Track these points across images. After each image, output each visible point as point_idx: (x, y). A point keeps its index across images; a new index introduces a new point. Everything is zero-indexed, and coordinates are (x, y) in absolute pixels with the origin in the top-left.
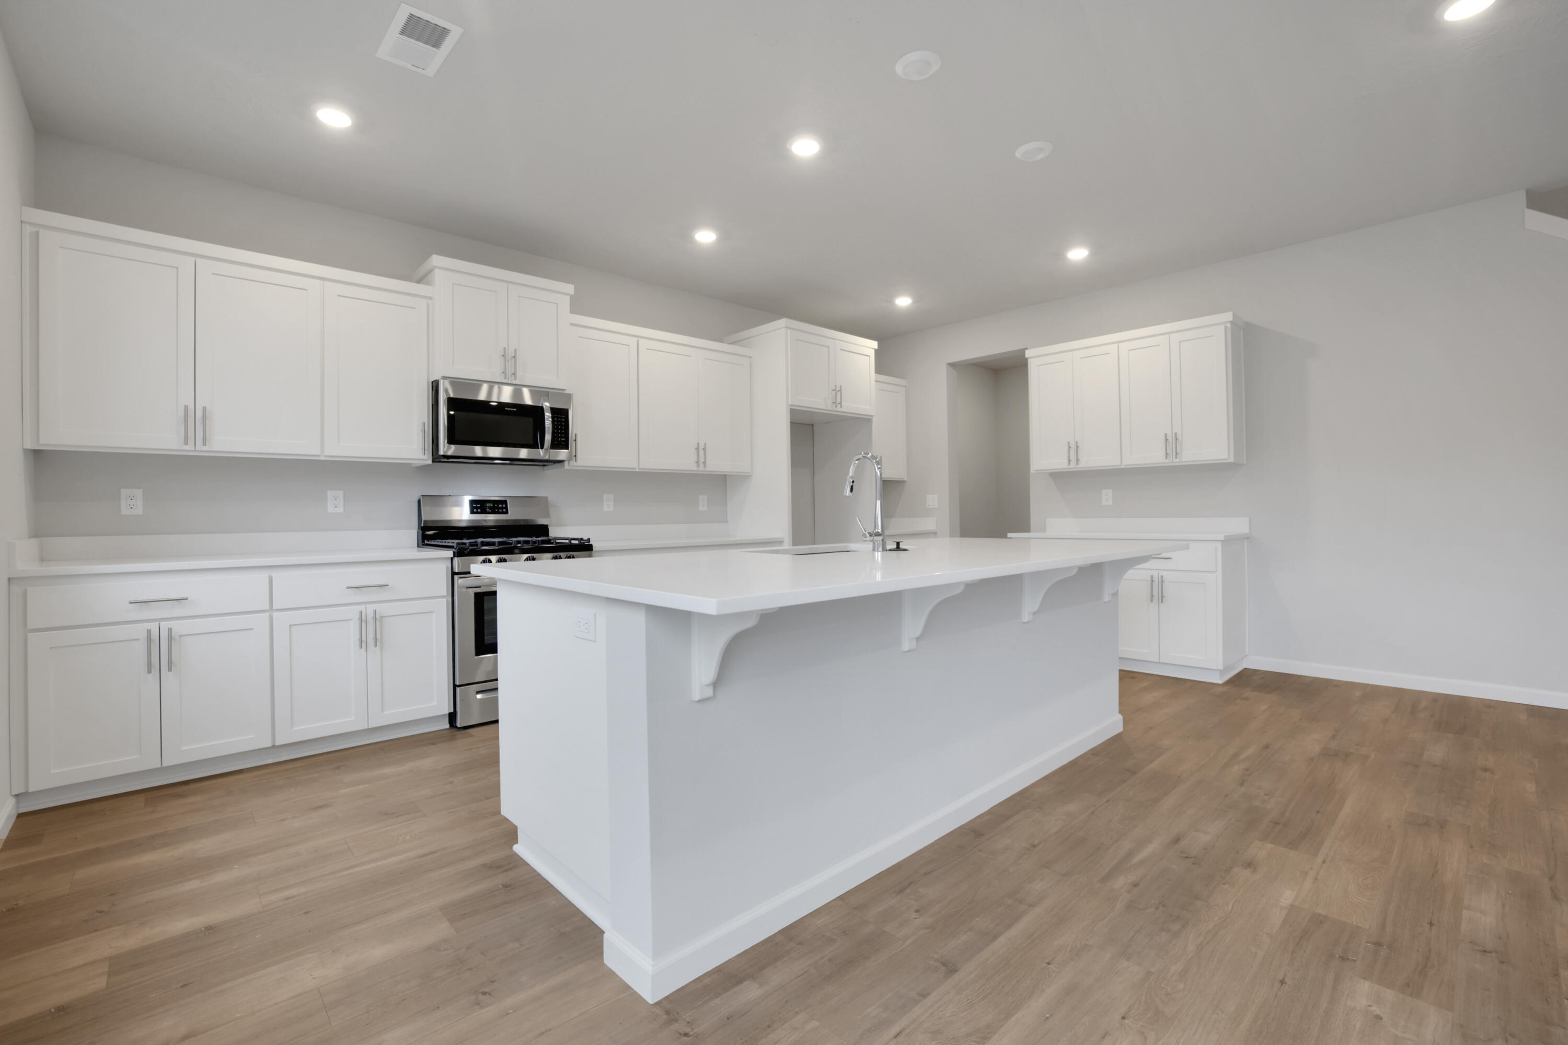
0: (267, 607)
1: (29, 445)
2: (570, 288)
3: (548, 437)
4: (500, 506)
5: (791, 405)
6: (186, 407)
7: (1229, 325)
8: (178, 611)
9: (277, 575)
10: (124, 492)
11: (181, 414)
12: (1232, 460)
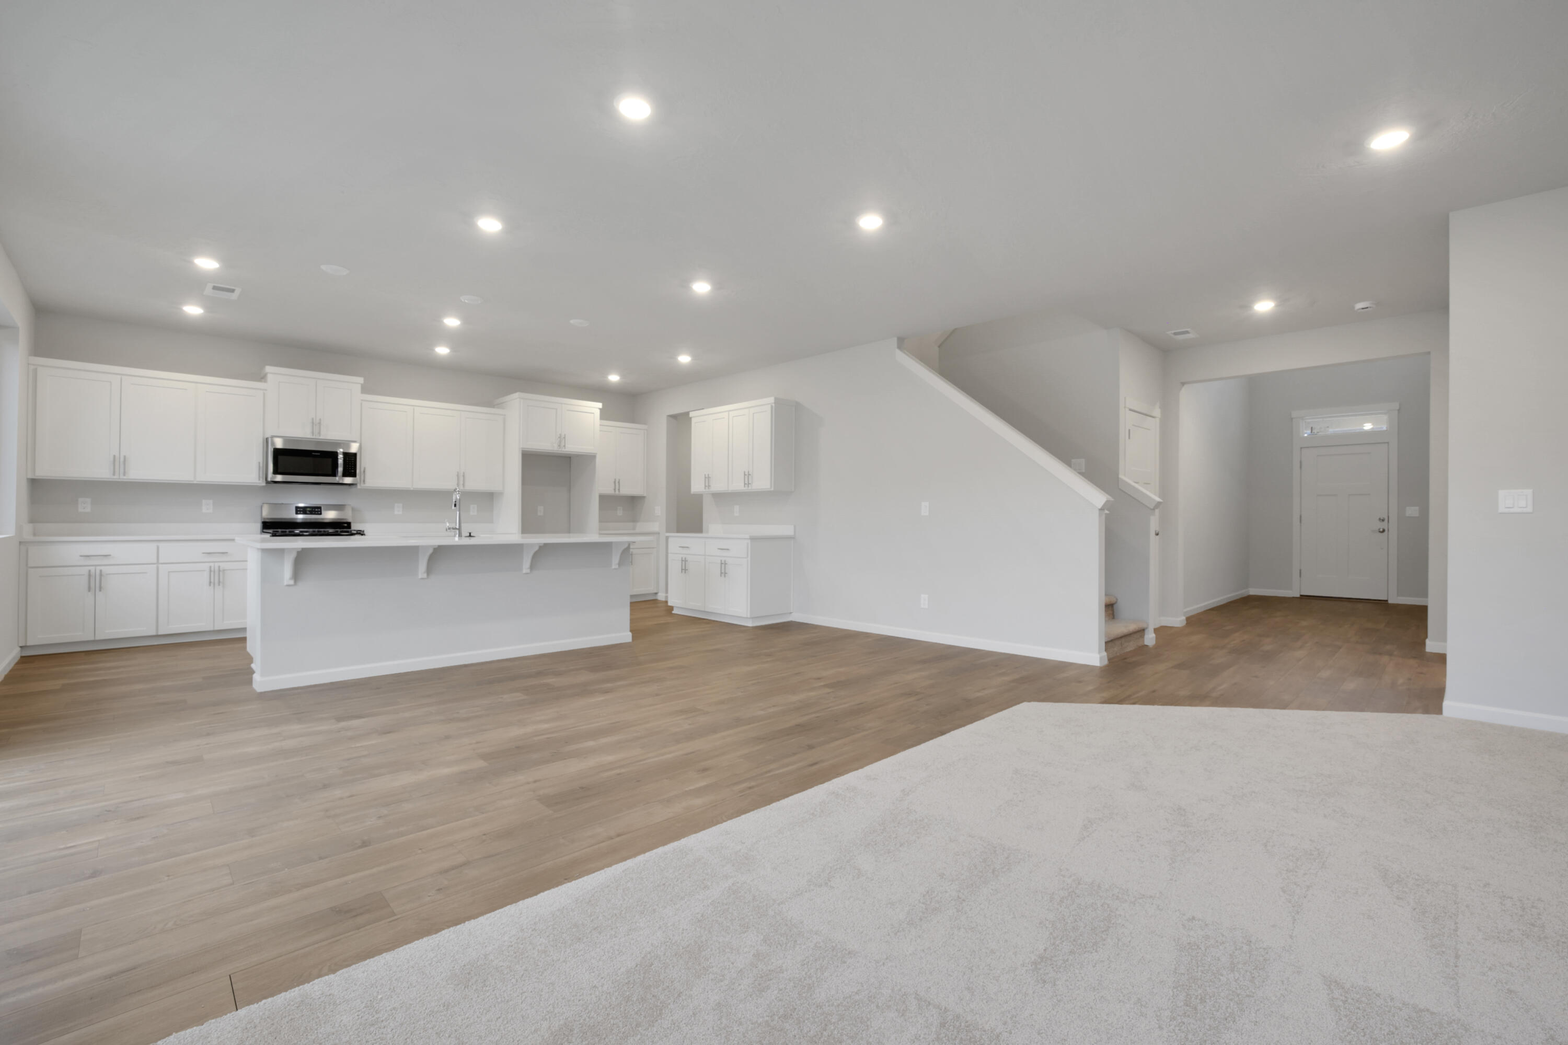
0: (155, 561)
1: (30, 476)
2: (361, 380)
3: (340, 469)
4: (316, 510)
5: (522, 448)
6: (114, 456)
7: (773, 405)
8: (106, 562)
9: (161, 545)
10: (80, 500)
11: (112, 459)
12: (772, 489)
